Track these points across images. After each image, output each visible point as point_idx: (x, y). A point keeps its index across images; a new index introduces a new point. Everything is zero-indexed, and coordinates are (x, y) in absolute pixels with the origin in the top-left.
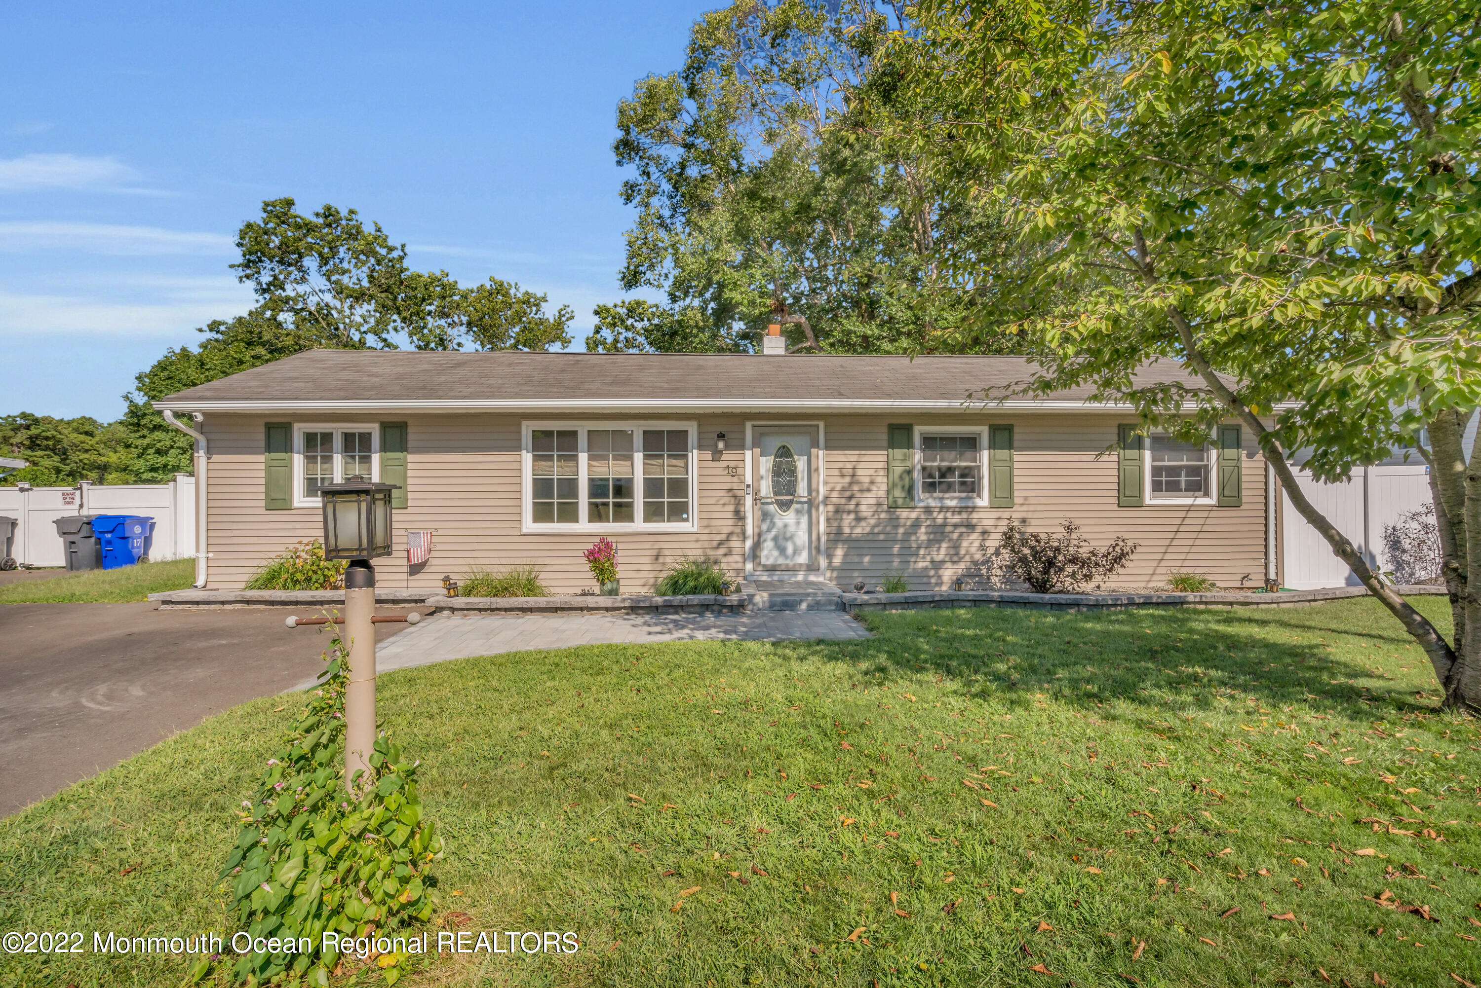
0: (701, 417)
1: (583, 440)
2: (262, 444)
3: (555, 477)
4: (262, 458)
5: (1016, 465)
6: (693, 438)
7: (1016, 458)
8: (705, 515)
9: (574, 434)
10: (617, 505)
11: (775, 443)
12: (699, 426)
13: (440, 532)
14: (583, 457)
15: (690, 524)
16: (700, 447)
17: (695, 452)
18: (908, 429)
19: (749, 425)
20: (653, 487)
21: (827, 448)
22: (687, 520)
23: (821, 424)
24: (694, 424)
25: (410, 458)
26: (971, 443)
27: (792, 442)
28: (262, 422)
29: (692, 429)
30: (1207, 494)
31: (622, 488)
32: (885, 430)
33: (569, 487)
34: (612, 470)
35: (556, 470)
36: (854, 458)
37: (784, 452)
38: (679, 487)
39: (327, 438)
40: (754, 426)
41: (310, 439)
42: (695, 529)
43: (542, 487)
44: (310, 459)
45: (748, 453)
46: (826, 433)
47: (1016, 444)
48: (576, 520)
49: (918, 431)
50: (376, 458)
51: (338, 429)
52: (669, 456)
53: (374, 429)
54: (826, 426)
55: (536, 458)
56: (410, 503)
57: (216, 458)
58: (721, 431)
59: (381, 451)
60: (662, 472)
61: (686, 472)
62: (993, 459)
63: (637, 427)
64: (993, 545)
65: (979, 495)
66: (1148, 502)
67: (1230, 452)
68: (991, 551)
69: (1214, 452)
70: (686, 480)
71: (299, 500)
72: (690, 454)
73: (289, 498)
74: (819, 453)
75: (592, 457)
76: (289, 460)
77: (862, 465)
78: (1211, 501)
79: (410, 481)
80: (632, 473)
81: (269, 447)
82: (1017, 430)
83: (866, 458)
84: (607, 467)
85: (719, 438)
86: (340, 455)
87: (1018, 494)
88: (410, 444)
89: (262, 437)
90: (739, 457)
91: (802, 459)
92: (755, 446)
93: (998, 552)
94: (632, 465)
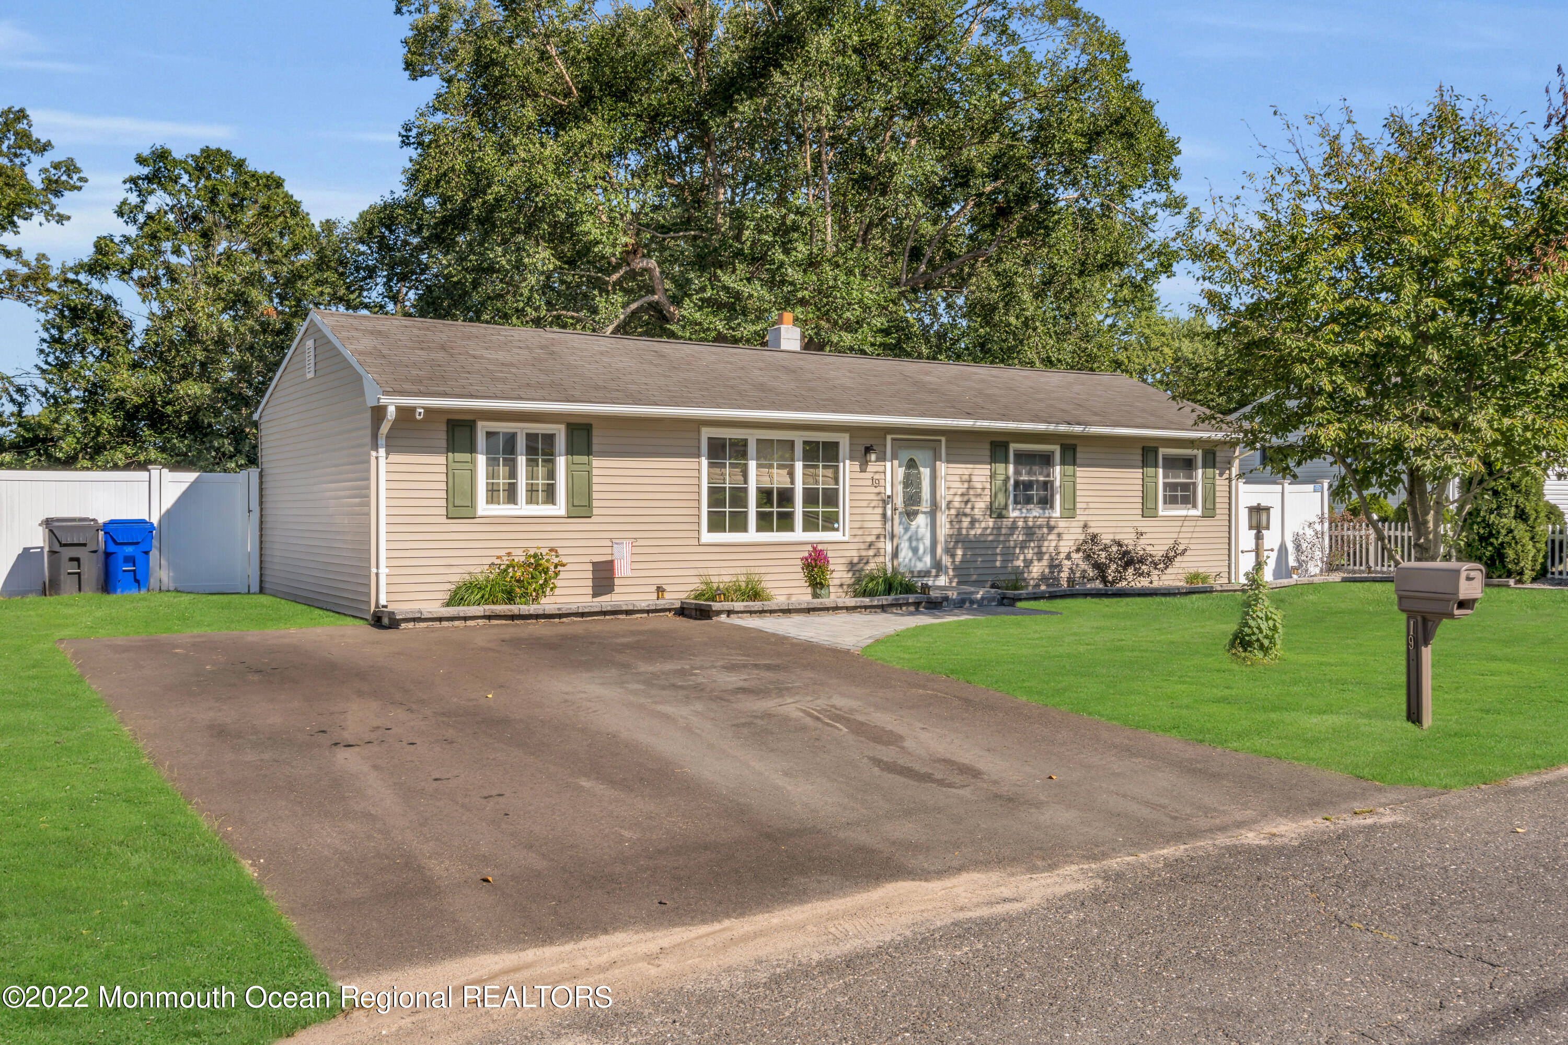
0: (852, 430)
1: (752, 449)
2: (444, 444)
3: (727, 485)
4: (442, 459)
5: (1078, 480)
6: (844, 448)
7: (1078, 474)
8: (857, 525)
9: (745, 443)
10: (781, 516)
11: (906, 455)
12: (851, 437)
13: (640, 542)
14: (752, 465)
15: (840, 533)
16: (852, 459)
17: (847, 462)
18: (1005, 446)
19: (889, 438)
20: (811, 497)
21: (949, 462)
22: (837, 530)
23: (943, 439)
24: (847, 436)
25: (596, 462)
26: (1046, 460)
27: (920, 456)
28: (445, 418)
29: (844, 441)
30: (1195, 506)
31: (786, 497)
32: (988, 446)
33: (739, 497)
34: (778, 479)
35: (729, 478)
36: (969, 472)
37: (911, 464)
38: (831, 498)
39: (508, 438)
40: (893, 440)
41: (492, 438)
42: (846, 539)
43: (716, 495)
44: (492, 462)
45: (888, 464)
46: (947, 448)
47: (1078, 461)
48: (745, 531)
49: (1013, 447)
50: (561, 462)
51: (522, 429)
52: (824, 467)
53: (560, 432)
54: (947, 441)
55: (711, 465)
56: (595, 511)
57: (394, 458)
58: (868, 443)
59: (567, 454)
60: (817, 482)
61: (837, 483)
62: (1063, 475)
63: (799, 438)
64: (1064, 550)
65: (1052, 507)
66: (1161, 513)
67: (1210, 471)
68: (1062, 556)
69: (1200, 471)
70: (837, 490)
71: (483, 508)
72: (841, 465)
73: (473, 505)
74: (942, 467)
75: (759, 466)
76: (473, 462)
77: (974, 478)
78: (1198, 512)
79: (595, 488)
80: (792, 482)
81: (452, 447)
82: (1078, 449)
83: (976, 472)
84: (771, 476)
85: (868, 450)
86: (524, 458)
87: (1078, 505)
88: (595, 448)
89: (443, 436)
90: (881, 469)
91: (925, 472)
92: (894, 457)
93: (1068, 557)
94: (791, 475)
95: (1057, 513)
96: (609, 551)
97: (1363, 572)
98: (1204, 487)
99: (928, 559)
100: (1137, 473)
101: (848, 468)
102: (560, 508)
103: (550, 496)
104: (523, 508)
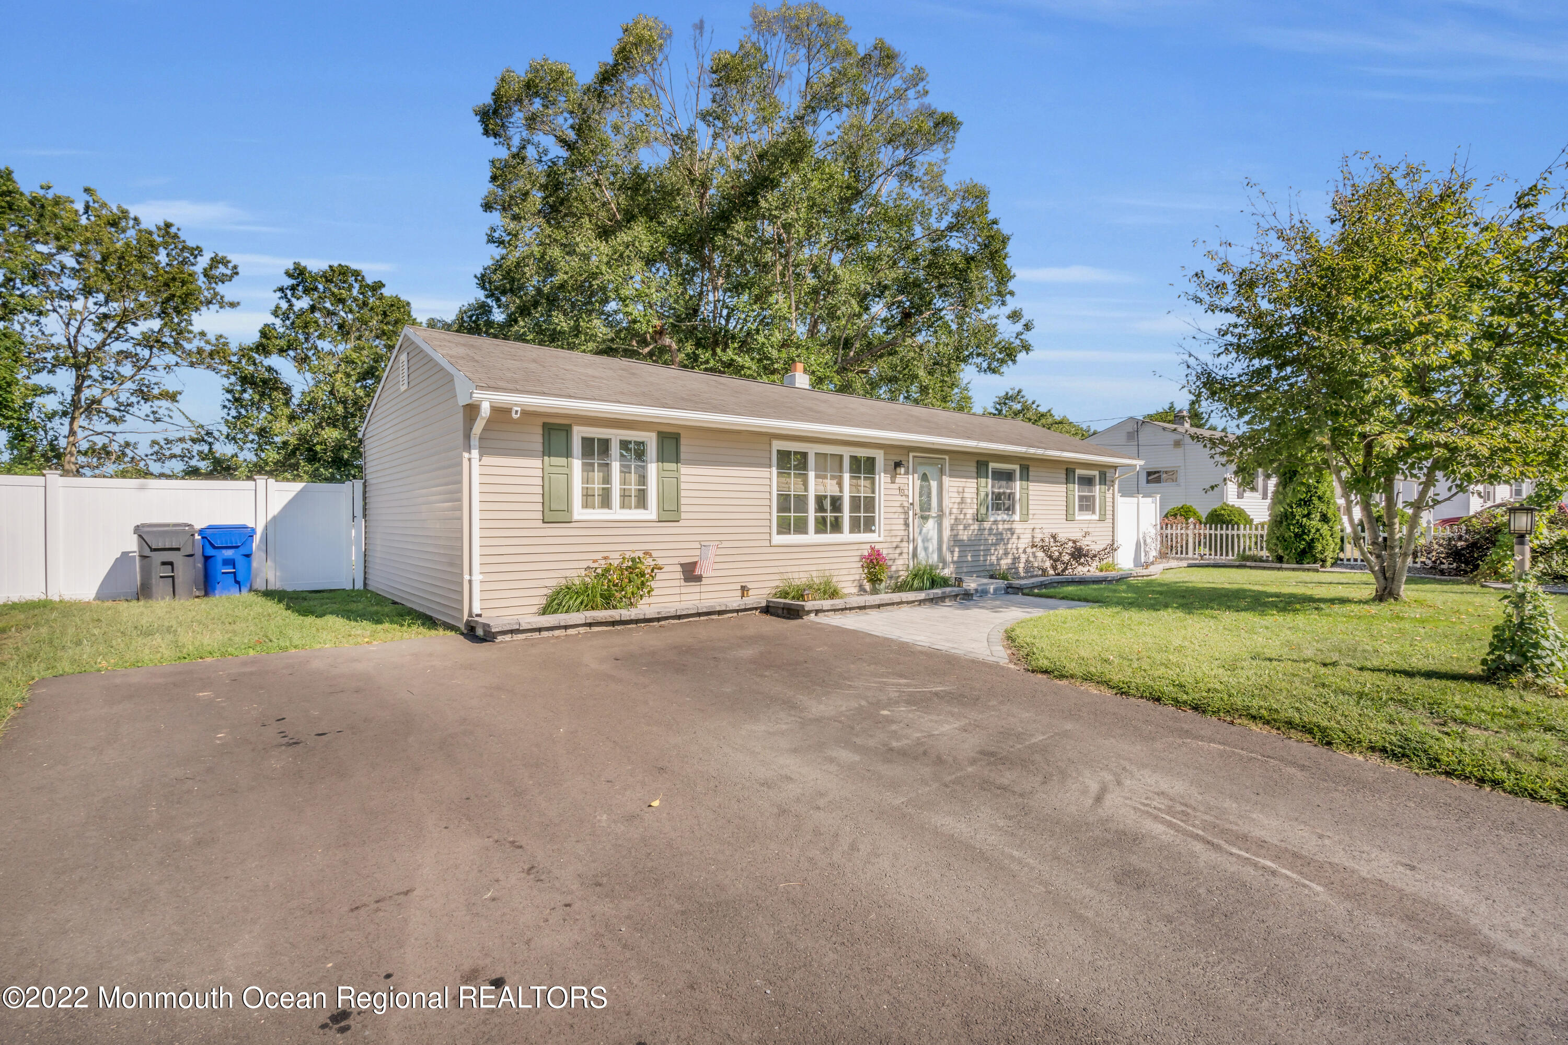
0: (887, 447)
1: (812, 461)
2: (539, 447)
3: (792, 493)
4: (537, 463)
5: (1030, 493)
6: (880, 463)
7: (1030, 488)
8: (888, 527)
9: (804, 455)
10: (833, 519)
11: (922, 470)
12: (885, 453)
14: (811, 475)
15: (877, 534)
16: (886, 472)
17: (882, 474)
18: (986, 463)
19: (911, 455)
20: (855, 503)
21: (951, 476)
22: (874, 531)
23: (947, 457)
24: (881, 452)
25: (684, 470)
26: (1011, 476)
27: (930, 471)
28: (540, 421)
29: (879, 456)
30: (1094, 512)
31: (836, 503)
32: (975, 464)
33: (801, 503)
34: (830, 488)
35: (794, 486)
36: (963, 484)
37: (924, 478)
38: (870, 504)
39: (605, 444)
40: (914, 457)
41: (588, 442)
42: (881, 539)
43: (784, 503)
44: (588, 468)
45: (911, 477)
46: (950, 465)
47: (1030, 478)
48: (806, 533)
49: (991, 464)
50: (653, 469)
51: (615, 435)
52: (865, 478)
53: (651, 440)
54: (950, 459)
55: (779, 474)
56: (683, 516)
57: (487, 460)
58: (897, 459)
59: (658, 461)
60: (859, 491)
61: (873, 492)
62: (1021, 488)
63: (847, 452)
64: (1022, 546)
65: (1014, 512)
66: (1077, 518)
67: (1103, 487)
68: (1021, 551)
69: (1098, 487)
70: (873, 498)
71: (579, 512)
72: (877, 477)
73: (569, 510)
74: (946, 480)
75: (817, 477)
76: (569, 466)
77: (966, 490)
78: (1096, 517)
79: (683, 493)
80: (841, 491)
81: (547, 451)
82: (1031, 469)
83: (968, 485)
84: (825, 486)
85: (898, 465)
86: (618, 464)
87: (1031, 512)
88: (683, 456)
89: (539, 439)
90: (905, 481)
91: (934, 484)
92: (914, 472)
93: (1025, 552)
94: (840, 484)
95: (1017, 517)
96: (697, 552)
97: (1197, 559)
98: (1100, 499)
99: (935, 556)
100: (1063, 488)
101: (882, 479)
102: (651, 513)
103: (642, 502)
104: (617, 513)
